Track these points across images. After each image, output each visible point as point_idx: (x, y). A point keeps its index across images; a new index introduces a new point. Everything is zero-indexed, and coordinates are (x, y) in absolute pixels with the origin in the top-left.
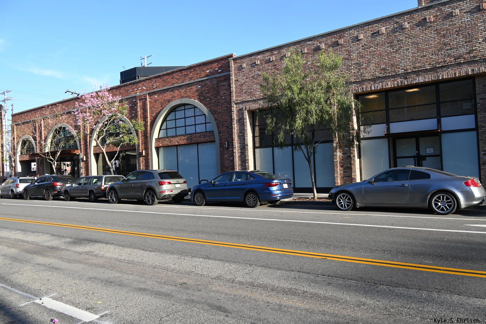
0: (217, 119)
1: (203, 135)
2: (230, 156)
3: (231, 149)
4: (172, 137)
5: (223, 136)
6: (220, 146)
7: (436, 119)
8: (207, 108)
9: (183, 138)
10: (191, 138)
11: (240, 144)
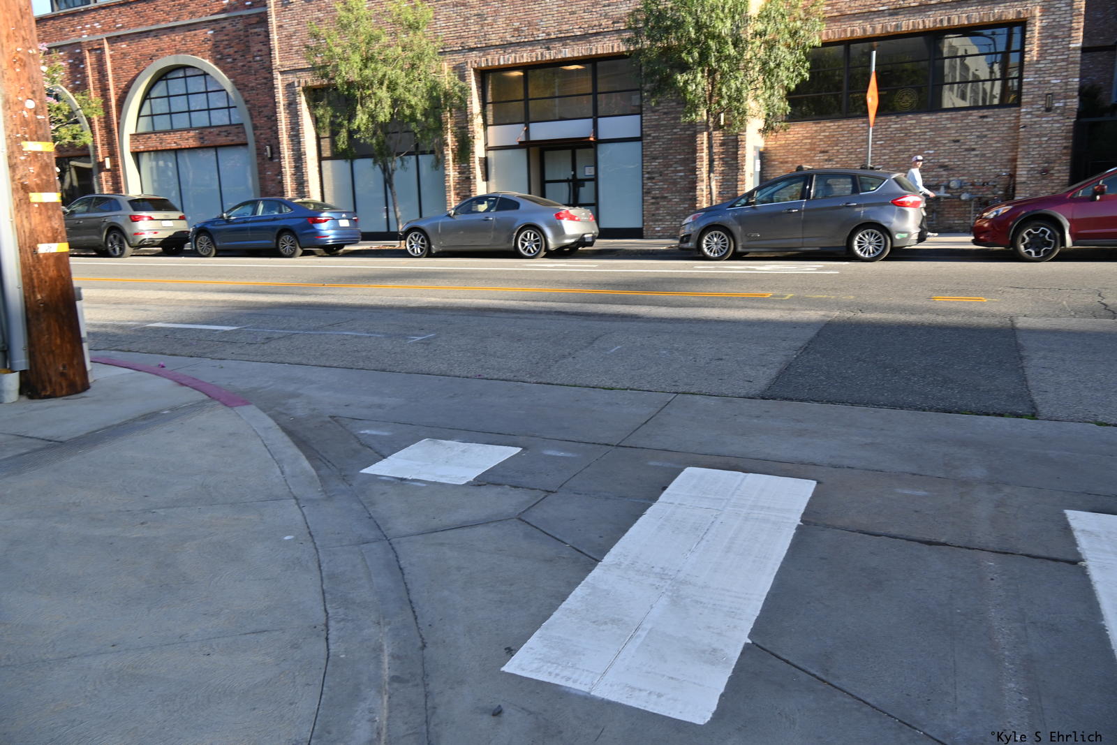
0: (249, 101)
1: (225, 131)
2: (276, 173)
3: (277, 160)
4: (165, 132)
5: (261, 134)
6: (257, 154)
7: (591, 120)
8: (229, 78)
9: (185, 134)
10: (201, 136)
11: (293, 150)
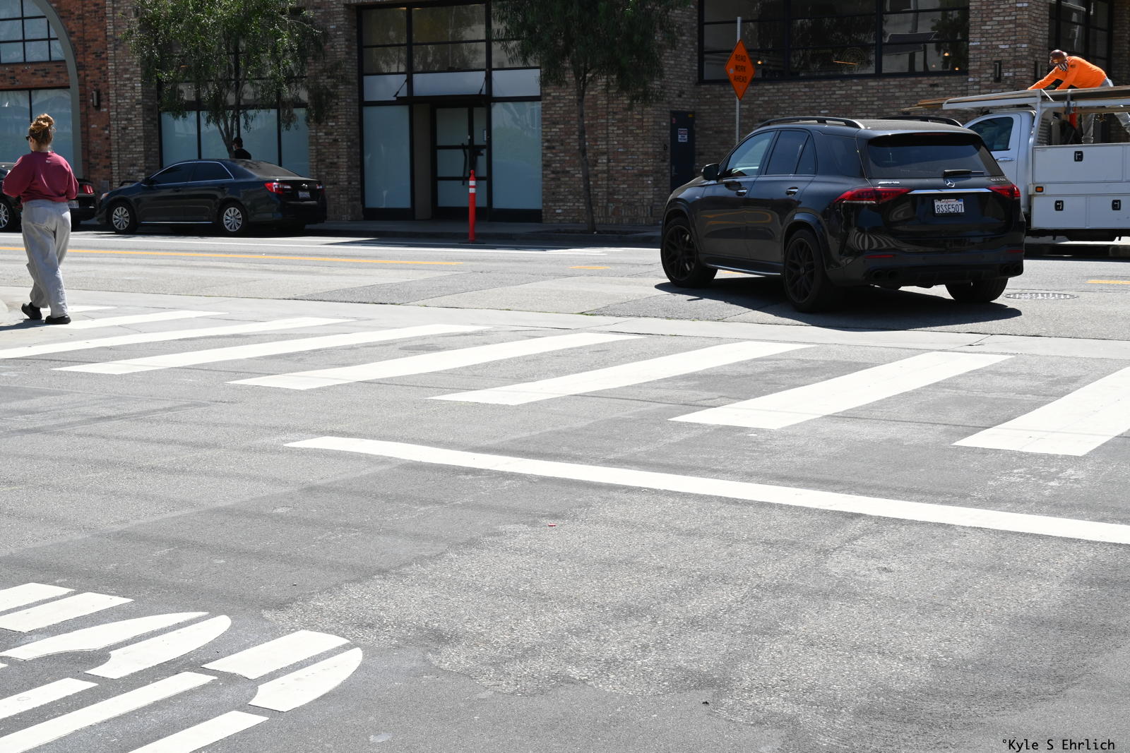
0: (71, 33)
1: (43, 70)
2: (104, 126)
3: (105, 110)
5: (88, 75)
6: (81, 101)
7: (484, 72)
10: (12, 74)
